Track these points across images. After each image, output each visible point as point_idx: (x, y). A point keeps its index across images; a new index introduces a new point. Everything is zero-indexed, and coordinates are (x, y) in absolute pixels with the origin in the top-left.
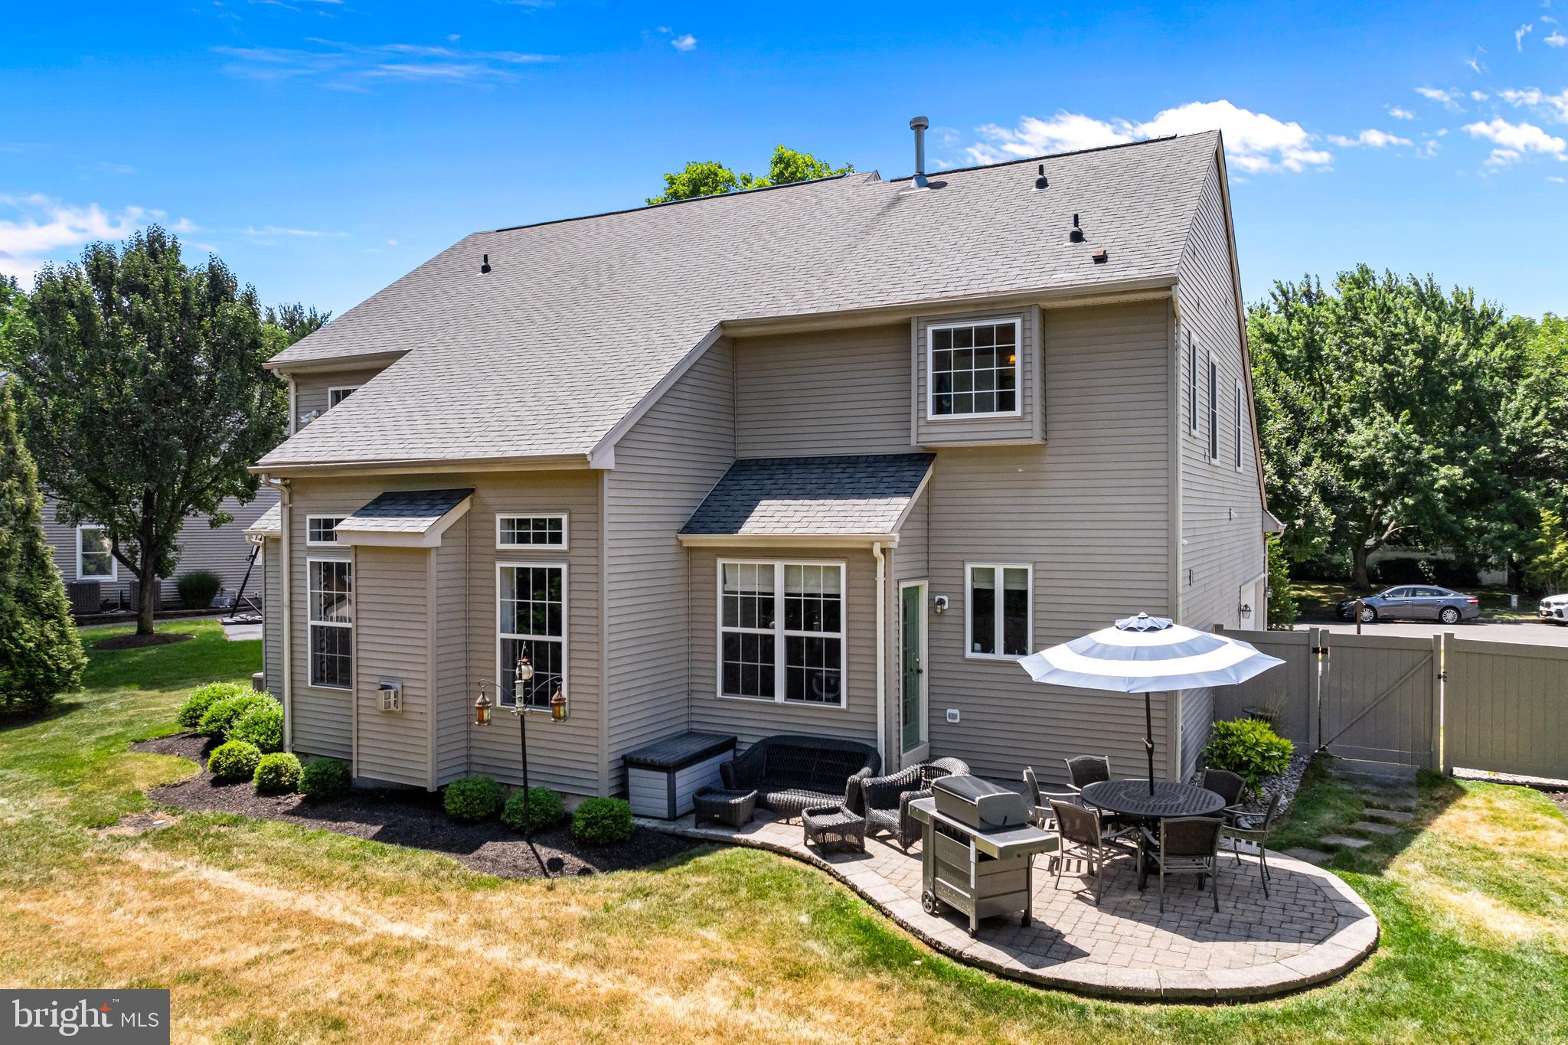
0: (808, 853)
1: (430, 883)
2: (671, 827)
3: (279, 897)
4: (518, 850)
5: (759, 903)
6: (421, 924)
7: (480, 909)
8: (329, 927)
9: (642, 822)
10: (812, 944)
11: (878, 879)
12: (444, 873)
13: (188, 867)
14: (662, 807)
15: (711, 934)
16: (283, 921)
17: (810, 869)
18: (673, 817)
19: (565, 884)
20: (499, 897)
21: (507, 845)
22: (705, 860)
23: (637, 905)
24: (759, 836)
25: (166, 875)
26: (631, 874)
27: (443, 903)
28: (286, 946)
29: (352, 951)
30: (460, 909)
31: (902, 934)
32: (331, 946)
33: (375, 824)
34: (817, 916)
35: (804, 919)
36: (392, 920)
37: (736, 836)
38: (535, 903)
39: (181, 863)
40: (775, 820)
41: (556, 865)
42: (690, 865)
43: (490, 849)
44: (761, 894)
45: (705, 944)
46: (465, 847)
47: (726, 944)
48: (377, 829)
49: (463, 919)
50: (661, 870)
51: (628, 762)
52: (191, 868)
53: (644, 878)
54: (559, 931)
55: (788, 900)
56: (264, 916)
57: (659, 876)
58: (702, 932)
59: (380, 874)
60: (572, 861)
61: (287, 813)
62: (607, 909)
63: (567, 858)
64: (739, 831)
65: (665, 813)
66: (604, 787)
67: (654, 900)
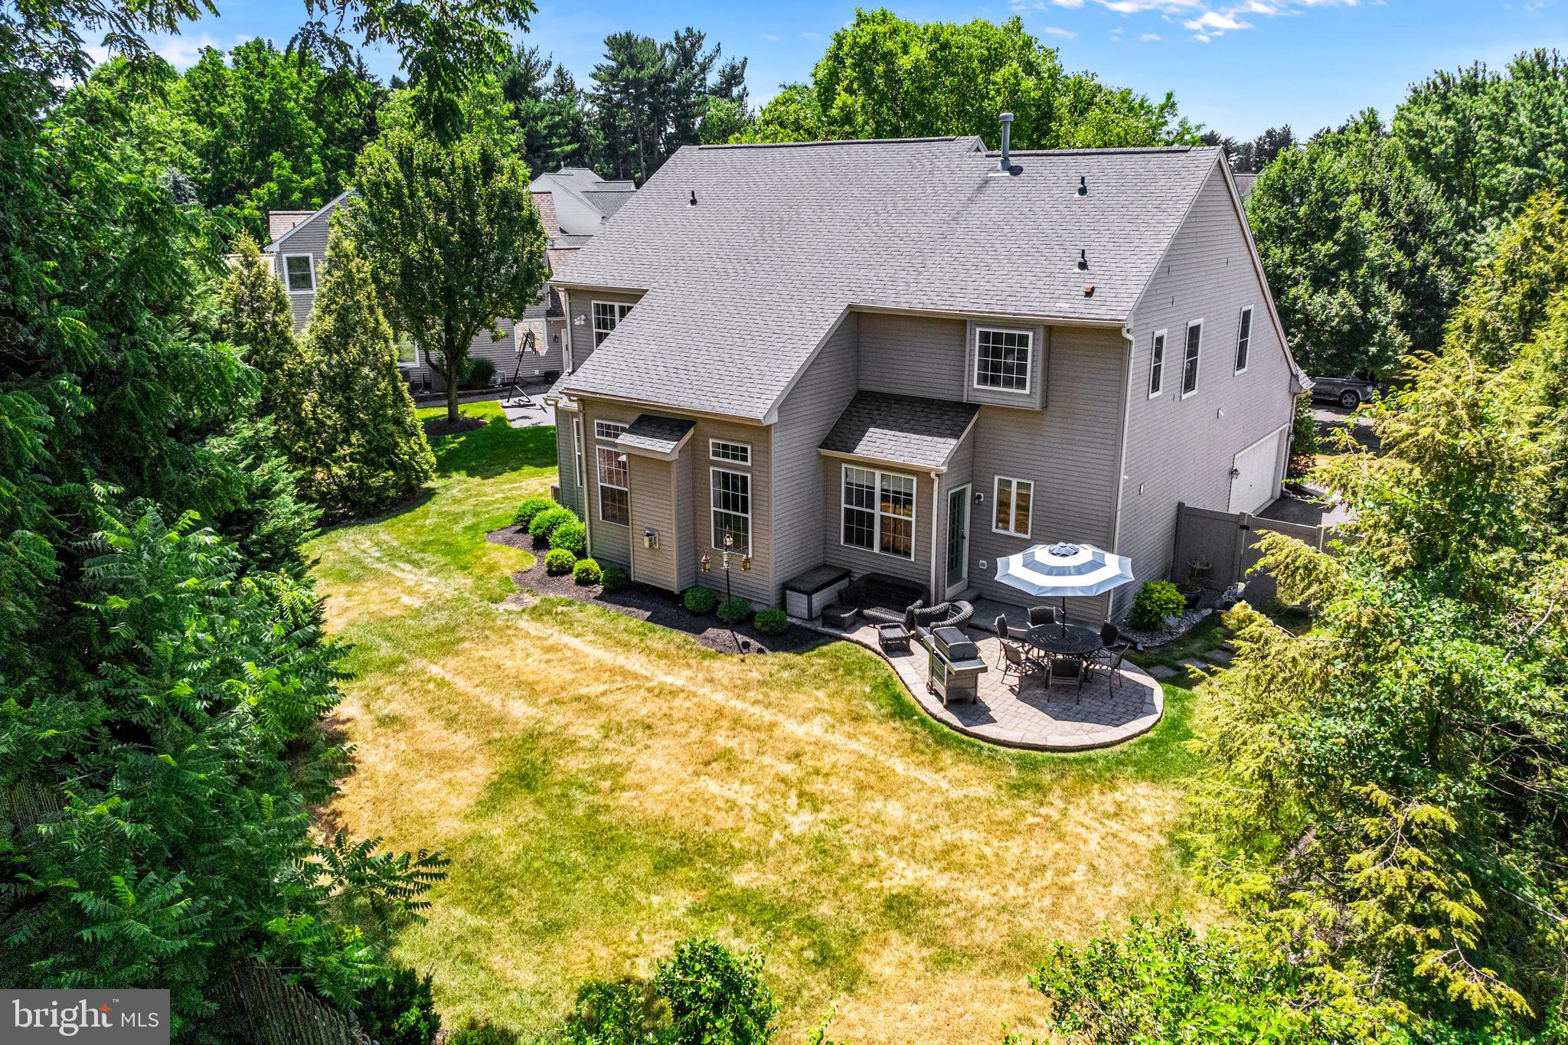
0: (879, 649)
1: (682, 652)
2: (809, 625)
3: (607, 657)
4: (725, 634)
5: (848, 678)
6: (679, 677)
7: (708, 671)
8: (636, 676)
9: (794, 620)
10: (868, 704)
11: (910, 669)
12: (688, 647)
13: (555, 634)
14: (805, 613)
15: (820, 694)
16: (613, 671)
17: (879, 658)
18: (810, 619)
19: (751, 658)
20: (717, 664)
21: (720, 631)
22: (825, 648)
23: (786, 674)
24: (854, 636)
25: (545, 639)
26: (785, 655)
27: (688, 665)
28: (617, 685)
29: (650, 690)
30: (698, 670)
31: (913, 702)
32: (639, 687)
33: (647, 610)
34: (874, 689)
35: (868, 689)
36: (666, 674)
37: (844, 635)
38: (735, 668)
39: (550, 632)
40: (867, 625)
41: (746, 645)
42: (816, 652)
43: (711, 632)
44: (849, 672)
45: (817, 699)
46: (698, 631)
47: (827, 700)
48: (649, 614)
49: (700, 676)
50: (800, 654)
51: (785, 587)
52: (556, 634)
53: (791, 657)
54: (746, 687)
55: (862, 678)
56: (601, 668)
57: (799, 657)
58: (816, 692)
59: (655, 645)
60: (755, 644)
61: (596, 598)
62: (771, 675)
63: (752, 641)
64: (845, 631)
65: (806, 616)
66: (773, 600)
67: (795, 671)
